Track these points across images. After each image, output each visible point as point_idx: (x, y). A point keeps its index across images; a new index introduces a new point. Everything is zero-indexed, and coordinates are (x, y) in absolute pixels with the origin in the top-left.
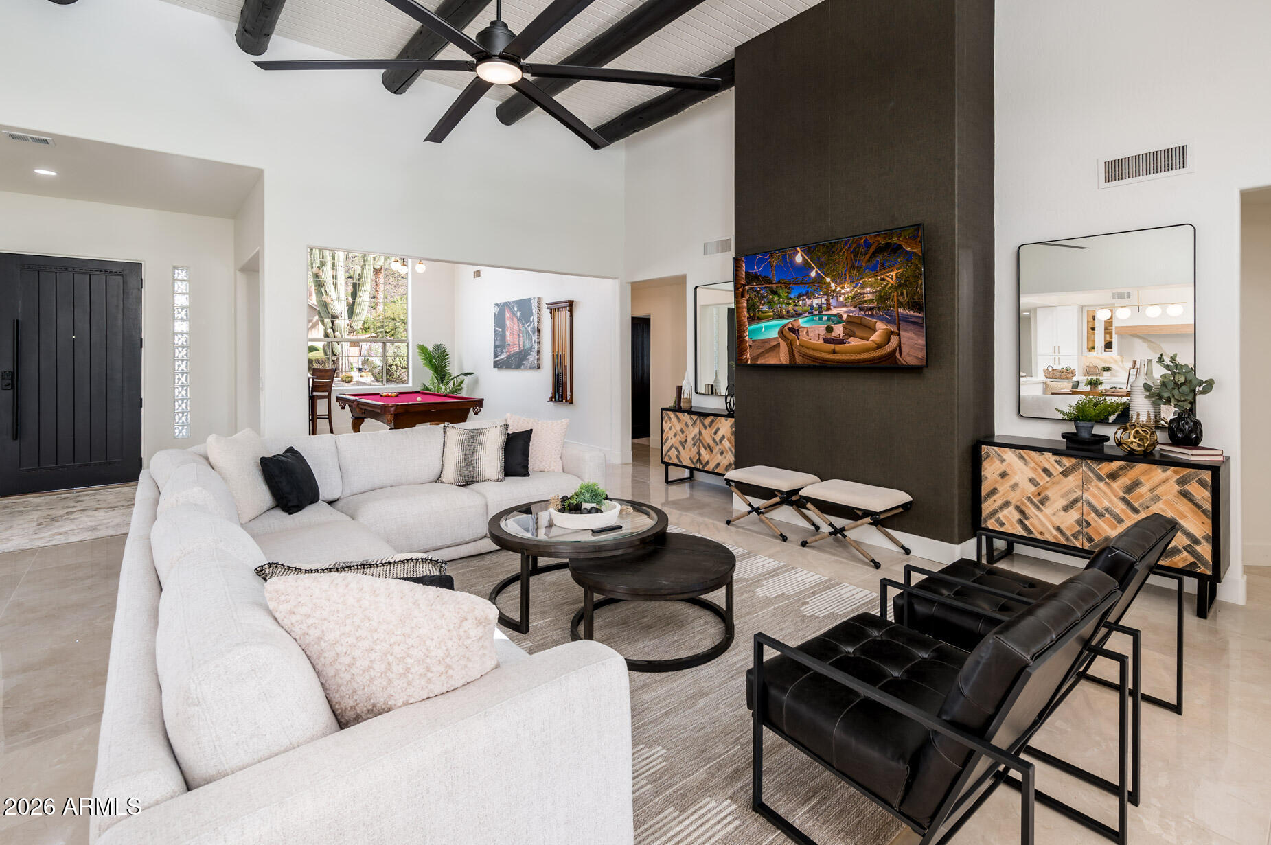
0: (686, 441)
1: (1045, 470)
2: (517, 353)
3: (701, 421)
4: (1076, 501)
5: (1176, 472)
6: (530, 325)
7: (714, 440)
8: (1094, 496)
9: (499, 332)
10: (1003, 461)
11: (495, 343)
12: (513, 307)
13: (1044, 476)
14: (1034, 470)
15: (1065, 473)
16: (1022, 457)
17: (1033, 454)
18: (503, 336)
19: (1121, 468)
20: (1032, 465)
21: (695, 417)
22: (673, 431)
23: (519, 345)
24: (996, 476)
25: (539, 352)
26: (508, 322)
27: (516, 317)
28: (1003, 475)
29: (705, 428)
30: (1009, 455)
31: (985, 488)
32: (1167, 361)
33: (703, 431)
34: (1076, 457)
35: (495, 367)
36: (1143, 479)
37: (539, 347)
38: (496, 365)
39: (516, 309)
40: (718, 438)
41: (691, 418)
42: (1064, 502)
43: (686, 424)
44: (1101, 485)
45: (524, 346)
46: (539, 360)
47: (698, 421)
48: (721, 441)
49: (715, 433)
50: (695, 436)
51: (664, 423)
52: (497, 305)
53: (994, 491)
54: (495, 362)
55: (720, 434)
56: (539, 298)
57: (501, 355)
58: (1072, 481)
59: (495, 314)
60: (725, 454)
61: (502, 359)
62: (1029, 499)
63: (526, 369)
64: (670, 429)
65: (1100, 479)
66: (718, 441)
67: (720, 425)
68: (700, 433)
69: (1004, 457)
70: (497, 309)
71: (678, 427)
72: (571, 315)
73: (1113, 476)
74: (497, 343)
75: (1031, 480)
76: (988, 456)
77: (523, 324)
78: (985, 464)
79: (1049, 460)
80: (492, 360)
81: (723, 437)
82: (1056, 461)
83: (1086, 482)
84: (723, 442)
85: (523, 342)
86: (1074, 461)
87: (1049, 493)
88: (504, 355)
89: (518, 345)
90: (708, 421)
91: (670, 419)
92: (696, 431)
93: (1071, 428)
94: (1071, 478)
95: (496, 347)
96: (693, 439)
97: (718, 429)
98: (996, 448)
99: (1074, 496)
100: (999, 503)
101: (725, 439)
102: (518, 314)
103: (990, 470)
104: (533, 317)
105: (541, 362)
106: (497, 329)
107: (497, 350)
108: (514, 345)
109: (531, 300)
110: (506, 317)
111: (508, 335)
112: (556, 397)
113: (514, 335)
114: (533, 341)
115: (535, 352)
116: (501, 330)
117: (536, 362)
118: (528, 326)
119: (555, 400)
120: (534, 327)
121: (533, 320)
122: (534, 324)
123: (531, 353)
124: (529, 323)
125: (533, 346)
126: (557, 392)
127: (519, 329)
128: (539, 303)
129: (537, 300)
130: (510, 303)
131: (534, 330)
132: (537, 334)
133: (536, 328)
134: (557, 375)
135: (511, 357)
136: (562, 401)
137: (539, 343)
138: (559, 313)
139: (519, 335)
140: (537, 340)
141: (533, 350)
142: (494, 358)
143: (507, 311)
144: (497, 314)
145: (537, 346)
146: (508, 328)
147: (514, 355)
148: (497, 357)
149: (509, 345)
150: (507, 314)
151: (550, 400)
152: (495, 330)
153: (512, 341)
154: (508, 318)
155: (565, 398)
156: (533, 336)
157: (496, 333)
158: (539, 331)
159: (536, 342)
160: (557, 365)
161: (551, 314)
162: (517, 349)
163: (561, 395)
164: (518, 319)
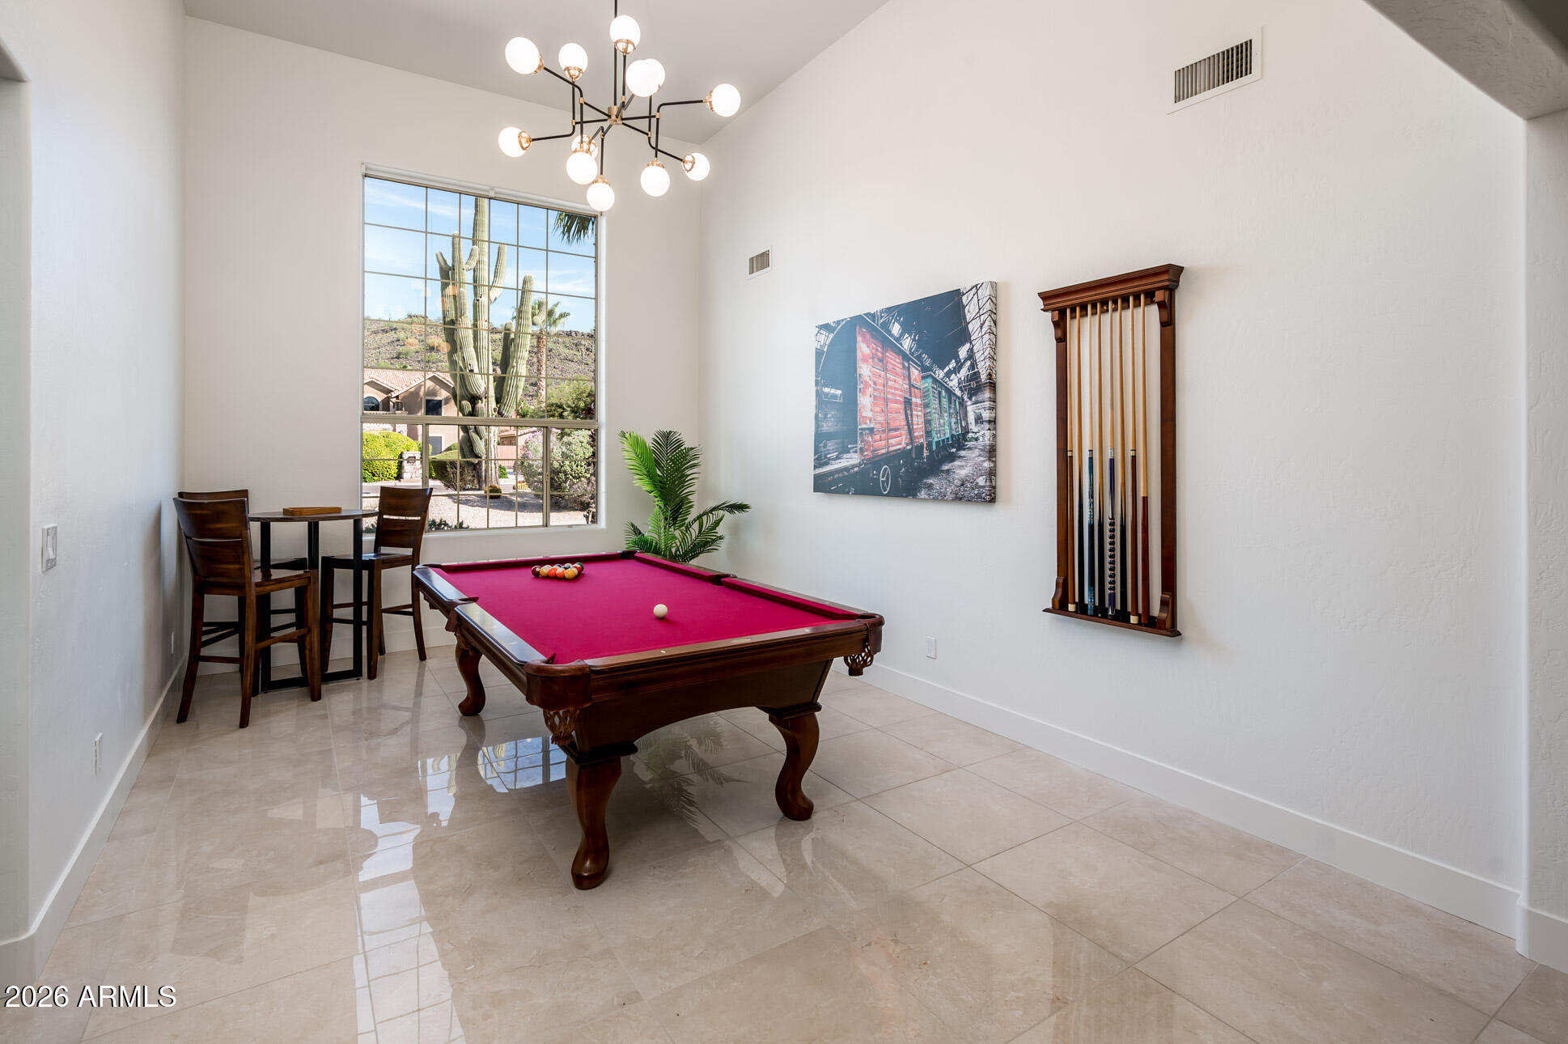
2: (903, 453)
6: (956, 370)
9: (834, 396)
11: (817, 427)
12: (886, 326)
18: (850, 407)
23: (910, 431)
25: (992, 452)
26: (865, 370)
27: (901, 353)
35: (817, 488)
37: (994, 436)
38: (822, 485)
39: (896, 329)
45: (928, 433)
46: (992, 473)
52: (826, 327)
54: (817, 478)
56: (994, 285)
57: (838, 458)
59: (819, 353)
61: (846, 469)
63: (940, 498)
70: (825, 338)
72: (1168, 324)
74: (827, 427)
77: (924, 369)
80: (808, 473)
85: (928, 422)
88: (851, 460)
89: (904, 432)
95: (820, 438)
102: (907, 343)
104: (967, 346)
105: (1001, 481)
106: (826, 390)
107: (825, 447)
108: (889, 429)
109: (958, 294)
110: (859, 354)
111: (865, 401)
112: (1087, 600)
113: (887, 401)
114: (971, 417)
115: (977, 452)
116: (839, 392)
117: (981, 481)
118: (948, 375)
119: (1082, 611)
120: (975, 376)
121: (971, 355)
122: (973, 366)
123: (962, 453)
124: (953, 364)
125: (966, 431)
126: (1092, 584)
127: (911, 386)
128: (993, 299)
129: (985, 292)
130: (873, 316)
131: (973, 384)
132: (987, 394)
133: (984, 377)
134: (1091, 527)
135: (876, 463)
136: (1121, 618)
137: (993, 422)
138: (1106, 318)
139: (908, 403)
140: (986, 415)
141: (969, 444)
142: (815, 467)
143: (859, 338)
144: (828, 349)
145: (988, 433)
146: (867, 385)
147: (891, 458)
148: (827, 464)
149: (871, 430)
150: (863, 348)
151: (1057, 606)
152: (818, 394)
153: (880, 418)
154: (865, 360)
155: (1140, 611)
156: (969, 403)
157: (822, 401)
158: (993, 386)
159: (979, 420)
160: (1092, 496)
161: (1056, 324)
162: (899, 442)
163: (1112, 597)
164: (905, 357)
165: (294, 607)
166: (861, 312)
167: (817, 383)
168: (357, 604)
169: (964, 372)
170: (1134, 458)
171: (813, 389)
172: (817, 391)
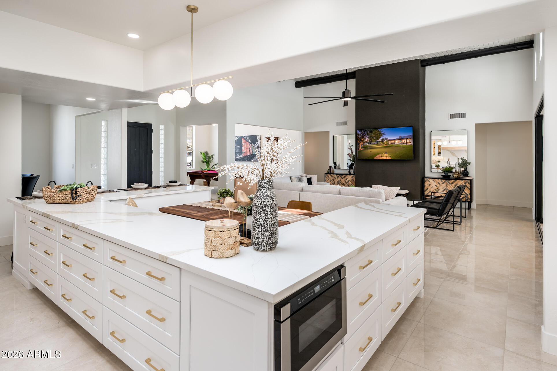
0: (335, 183)
1: (439, 183)
2: (249, 155)
3: (341, 176)
4: (445, 189)
5: (464, 181)
6: (256, 145)
7: (346, 182)
8: (449, 188)
10: (429, 182)
11: (235, 151)
12: (246, 138)
13: (438, 184)
14: (436, 183)
15: (443, 183)
16: (434, 180)
17: (436, 179)
18: (241, 149)
19: (454, 181)
20: (436, 182)
21: (338, 176)
22: (330, 180)
23: (250, 152)
24: (428, 185)
26: (243, 144)
27: (249, 142)
28: (430, 185)
29: (342, 178)
30: (431, 180)
31: (425, 188)
32: (462, 159)
33: (341, 179)
34: (445, 179)
35: (235, 161)
36: (458, 183)
38: (237, 160)
39: (248, 139)
40: (347, 181)
41: (337, 176)
42: (443, 190)
43: (335, 178)
44: (450, 185)
45: (252, 153)
47: (339, 177)
48: (348, 182)
49: (346, 180)
50: (338, 181)
51: (326, 178)
52: (237, 137)
53: (427, 189)
54: (235, 159)
55: (348, 180)
56: (261, 135)
57: (239, 156)
58: (444, 185)
59: (235, 141)
60: (349, 186)
61: (240, 158)
62: (435, 190)
63: (253, 161)
64: (329, 179)
65: (450, 184)
66: (347, 182)
67: (348, 177)
68: (340, 180)
69: (430, 181)
71: (332, 179)
72: (277, 142)
73: (452, 183)
74: (237, 152)
75: (436, 186)
76: (426, 181)
77: (252, 144)
78: (425, 183)
79: (439, 181)
81: (349, 181)
82: (441, 181)
83: (447, 185)
84: (349, 182)
85: (252, 151)
86: (445, 180)
87: (440, 188)
88: (241, 156)
90: (343, 176)
91: (328, 176)
92: (339, 179)
93: (444, 174)
94: (444, 184)
95: (236, 153)
96: (337, 182)
97: (347, 179)
98: (428, 179)
99: (445, 188)
100: (429, 191)
101: (350, 181)
102: (249, 141)
103: (426, 184)
106: (237, 146)
108: (247, 152)
109: (256, 136)
110: (242, 142)
111: (243, 148)
113: (247, 148)
114: (258, 151)
116: (239, 147)
118: (255, 145)
120: (258, 146)
121: (258, 143)
123: (257, 156)
124: (256, 144)
127: (250, 147)
128: (260, 137)
129: (259, 136)
130: (244, 136)
132: (260, 148)
133: (259, 146)
135: (245, 157)
139: (250, 149)
140: (260, 151)
142: (235, 157)
143: (242, 139)
144: (237, 140)
146: (244, 146)
147: (247, 156)
148: (237, 157)
149: (244, 152)
150: (243, 141)
152: (235, 147)
153: (246, 151)
154: (243, 142)
156: (258, 149)
157: (236, 148)
158: (260, 147)
161: (267, 141)
162: (248, 154)
164: (249, 143)
166: (243, 136)
167: (235, 145)
169: (257, 145)
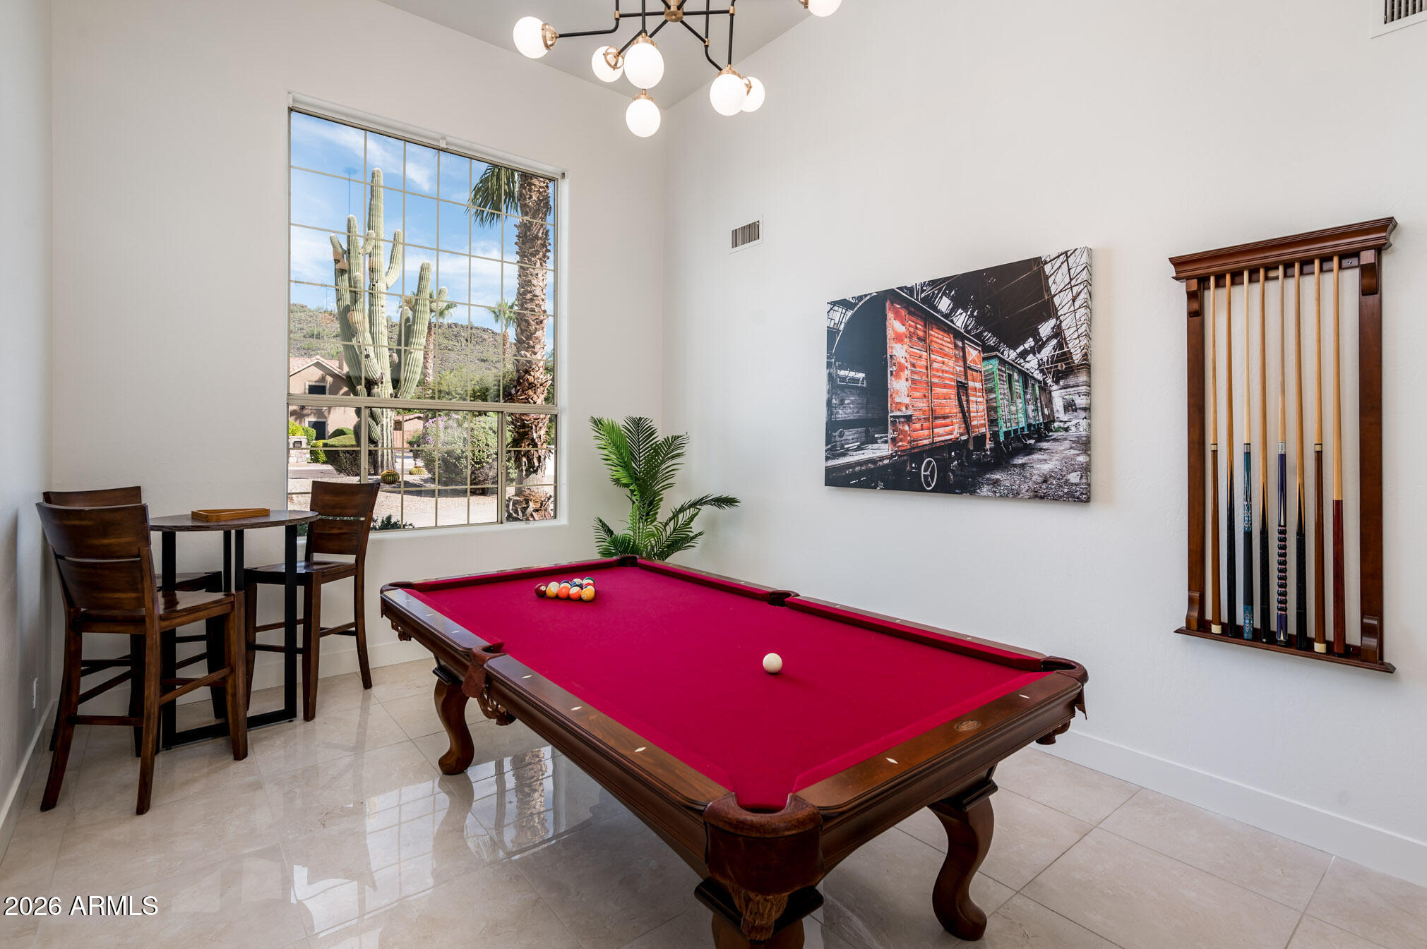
2: (955, 445)
6: (1036, 350)
9: (856, 380)
11: (830, 413)
12: (929, 301)
18: (877, 391)
23: (966, 419)
25: (1085, 444)
26: (898, 351)
35: (830, 482)
37: (1089, 425)
38: (836, 478)
39: (944, 304)
45: (993, 422)
46: (1086, 469)
52: (844, 304)
54: (830, 469)
56: (1090, 251)
57: (859, 448)
59: (831, 333)
61: (873, 461)
63: (1014, 495)
70: (841, 317)
72: (1371, 292)
74: (842, 414)
77: (986, 348)
80: (819, 464)
85: (991, 409)
88: (881, 451)
89: (957, 420)
95: (833, 427)
102: (961, 320)
104: (1052, 322)
105: (1097, 478)
106: (842, 373)
107: (841, 435)
108: (934, 417)
109: (1038, 262)
110: (890, 333)
111: (899, 388)
112: (1240, 619)
113: (931, 386)
114: (1058, 404)
115: (1067, 444)
116: (861, 376)
117: (1074, 478)
118: (1024, 355)
119: (1232, 632)
120: (1065, 357)
121: (1058, 333)
122: (1060, 346)
123: (1044, 445)
124: (1030, 343)
125: (1050, 420)
126: (1249, 601)
127: (966, 367)
128: (1091, 269)
129: (1080, 260)
130: (911, 290)
131: (1061, 366)
132: (1082, 378)
133: (1077, 358)
134: (1248, 536)
135: (916, 455)
136: (1300, 644)
137: (1087, 409)
138: (1273, 287)
139: (962, 388)
140: (1081, 401)
141: (1056, 435)
142: (827, 458)
143: (890, 315)
144: (844, 328)
145: (1084, 423)
146: (902, 368)
147: (936, 450)
148: (844, 455)
149: (908, 419)
150: (895, 325)
151: (1194, 625)
152: (831, 378)
153: (922, 404)
154: (899, 338)
155: (1330, 635)
156: (1055, 387)
157: (836, 387)
158: (1086, 366)
159: (1070, 407)
160: (1248, 497)
161: (1192, 296)
162: (951, 431)
163: (1283, 620)
164: (957, 335)
165: (205, 633)
166: (894, 285)
167: (829, 365)
168: (290, 624)
169: (1047, 352)
170: (1319, 455)
171: (825, 372)
172: (830, 375)
